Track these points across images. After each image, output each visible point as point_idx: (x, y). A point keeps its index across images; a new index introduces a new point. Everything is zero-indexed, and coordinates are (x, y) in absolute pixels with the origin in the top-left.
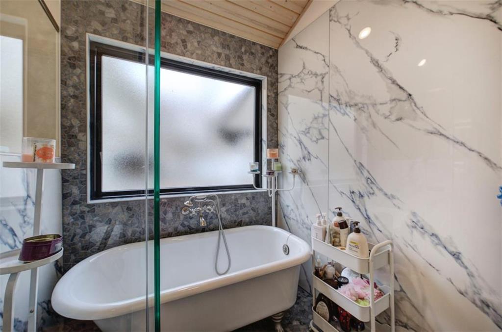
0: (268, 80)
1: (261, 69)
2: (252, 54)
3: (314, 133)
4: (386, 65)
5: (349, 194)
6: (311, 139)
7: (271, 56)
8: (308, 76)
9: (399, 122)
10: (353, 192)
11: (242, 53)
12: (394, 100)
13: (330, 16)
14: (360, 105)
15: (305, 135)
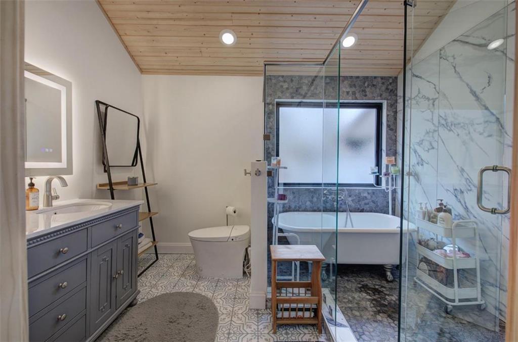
0: (387, 103)
1: (381, 95)
2: (374, 85)
3: (426, 144)
4: (481, 96)
5: (452, 191)
6: (424, 149)
7: (391, 83)
8: (422, 99)
9: (490, 138)
10: (456, 190)
11: (365, 87)
12: (487, 122)
13: (440, 54)
14: (462, 125)
15: (419, 146)
